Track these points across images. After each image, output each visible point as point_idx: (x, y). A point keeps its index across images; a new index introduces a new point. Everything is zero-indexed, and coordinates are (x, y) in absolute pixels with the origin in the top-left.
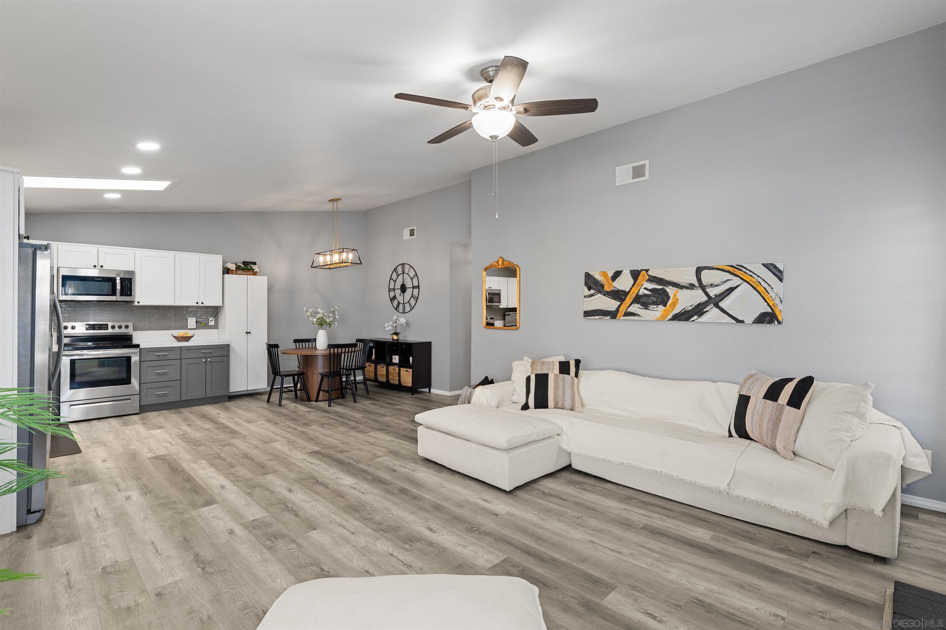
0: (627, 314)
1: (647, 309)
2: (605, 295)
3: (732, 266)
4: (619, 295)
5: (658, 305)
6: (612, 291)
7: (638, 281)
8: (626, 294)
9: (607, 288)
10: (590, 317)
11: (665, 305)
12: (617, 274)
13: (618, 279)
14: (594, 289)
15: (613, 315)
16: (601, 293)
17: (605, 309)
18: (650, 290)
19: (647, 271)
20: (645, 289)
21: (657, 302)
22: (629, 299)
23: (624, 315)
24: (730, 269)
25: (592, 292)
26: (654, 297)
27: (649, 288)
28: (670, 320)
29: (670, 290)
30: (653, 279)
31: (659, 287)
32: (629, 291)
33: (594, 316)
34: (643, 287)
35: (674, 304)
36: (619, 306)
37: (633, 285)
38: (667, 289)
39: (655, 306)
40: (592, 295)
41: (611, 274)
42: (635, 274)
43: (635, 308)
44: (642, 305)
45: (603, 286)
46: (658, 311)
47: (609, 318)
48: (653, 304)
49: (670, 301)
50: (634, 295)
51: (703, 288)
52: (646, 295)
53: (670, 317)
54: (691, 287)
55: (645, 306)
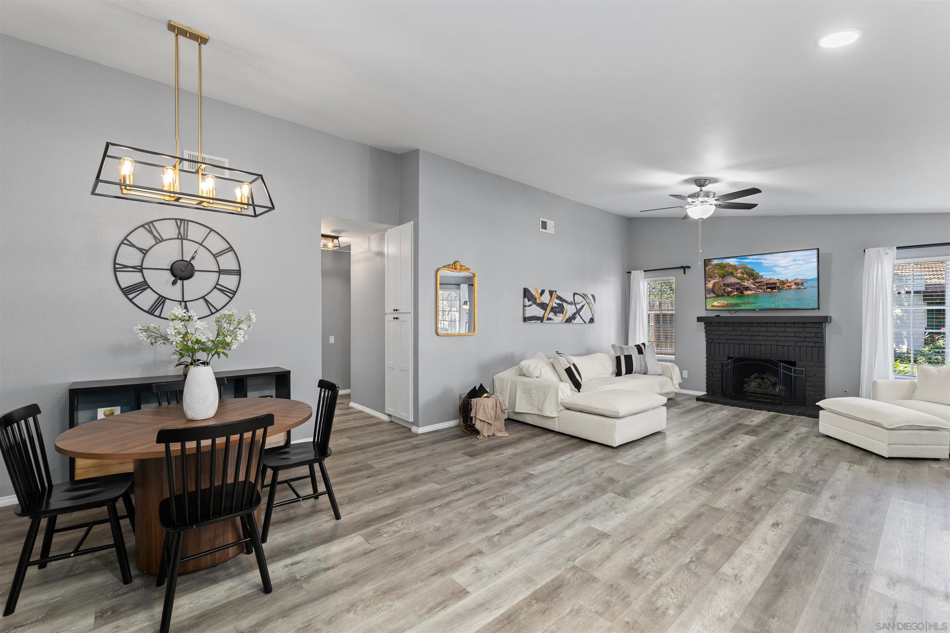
0: (549, 319)
1: (556, 316)
2: (537, 306)
3: (583, 294)
4: (543, 306)
5: (560, 313)
6: (541, 303)
7: (552, 298)
8: (547, 305)
9: (538, 301)
10: (530, 322)
11: (563, 314)
12: (543, 292)
13: (543, 295)
14: (531, 301)
15: (541, 319)
16: (535, 304)
17: (538, 316)
18: (557, 304)
19: (556, 292)
20: (555, 303)
21: (560, 311)
22: (549, 309)
23: (547, 320)
24: (583, 295)
25: (530, 303)
26: (559, 308)
27: (557, 303)
28: (565, 322)
29: (565, 304)
30: (559, 298)
31: (561, 303)
32: (549, 304)
33: (532, 320)
34: (554, 302)
35: (566, 312)
36: (545, 313)
37: (550, 300)
38: (564, 304)
39: (559, 314)
40: (530, 306)
41: (540, 292)
42: (551, 293)
43: (551, 315)
44: (554, 313)
45: (536, 299)
46: (559, 318)
47: (540, 322)
48: (558, 313)
49: (565, 311)
50: (551, 306)
51: (575, 304)
52: (556, 307)
53: (565, 321)
54: (571, 304)
55: (555, 313)
